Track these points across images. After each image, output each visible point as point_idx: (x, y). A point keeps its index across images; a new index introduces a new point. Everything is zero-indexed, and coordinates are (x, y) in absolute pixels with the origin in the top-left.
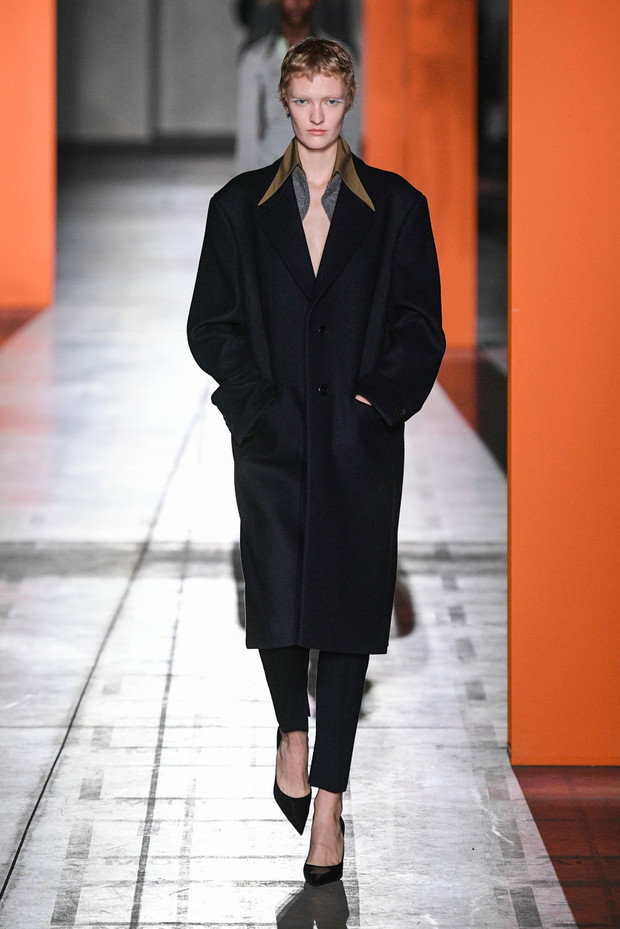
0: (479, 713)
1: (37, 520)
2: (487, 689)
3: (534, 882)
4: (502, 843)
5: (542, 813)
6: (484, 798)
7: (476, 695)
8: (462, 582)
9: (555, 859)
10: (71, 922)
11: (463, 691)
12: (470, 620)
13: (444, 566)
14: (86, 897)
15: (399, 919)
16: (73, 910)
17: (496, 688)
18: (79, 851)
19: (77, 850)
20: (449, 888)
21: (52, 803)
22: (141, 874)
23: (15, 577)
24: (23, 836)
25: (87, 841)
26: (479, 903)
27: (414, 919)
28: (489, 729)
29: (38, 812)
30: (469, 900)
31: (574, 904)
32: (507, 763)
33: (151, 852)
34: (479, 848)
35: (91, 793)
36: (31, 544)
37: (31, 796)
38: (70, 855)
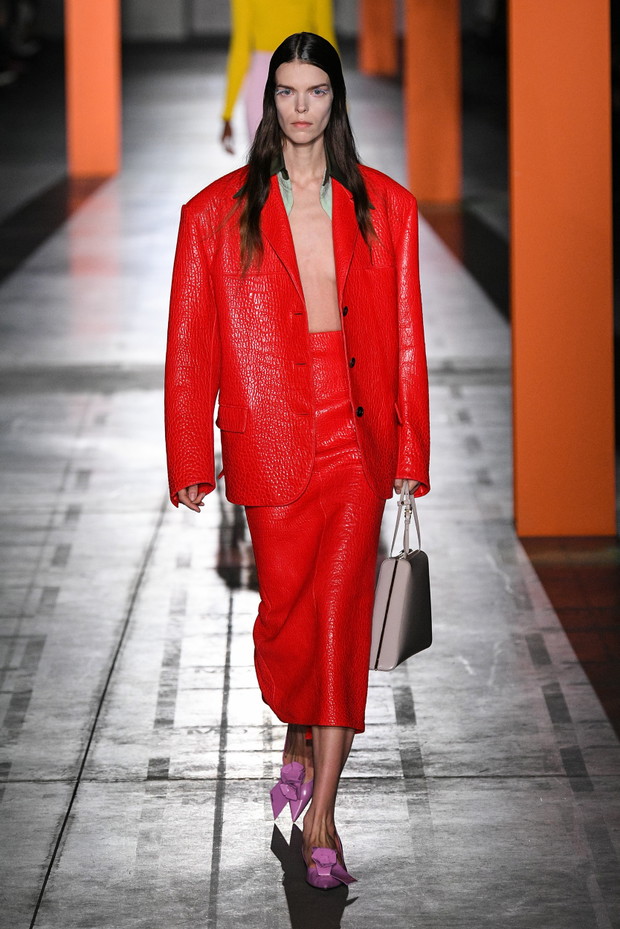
0: (488, 496)
1: (122, 346)
2: (494, 476)
3: (544, 629)
4: (515, 599)
5: (545, 574)
6: (498, 564)
7: (483, 480)
8: (467, 391)
9: (559, 611)
10: (177, 665)
11: (473, 478)
12: (475, 420)
13: (450, 379)
14: (187, 647)
15: (437, 660)
16: (177, 656)
17: (501, 474)
18: (179, 610)
19: (177, 608)
20: (476, 636)
21: (153, 571)
22: (230, 627)
23: (108, 391)
24: (134, 598)
25: (183, 601)
26: (501, 646)
27: (450, 660)
28: (498, 508)
29: (144, 579)
30: (492, 643)
31: (576, 646)
32: (512, 535)
33: (235, 609)
34: (497, 603)
35: (184, 564)
36: (117, 366)
37: (137, 566)
38: (172, 612)
